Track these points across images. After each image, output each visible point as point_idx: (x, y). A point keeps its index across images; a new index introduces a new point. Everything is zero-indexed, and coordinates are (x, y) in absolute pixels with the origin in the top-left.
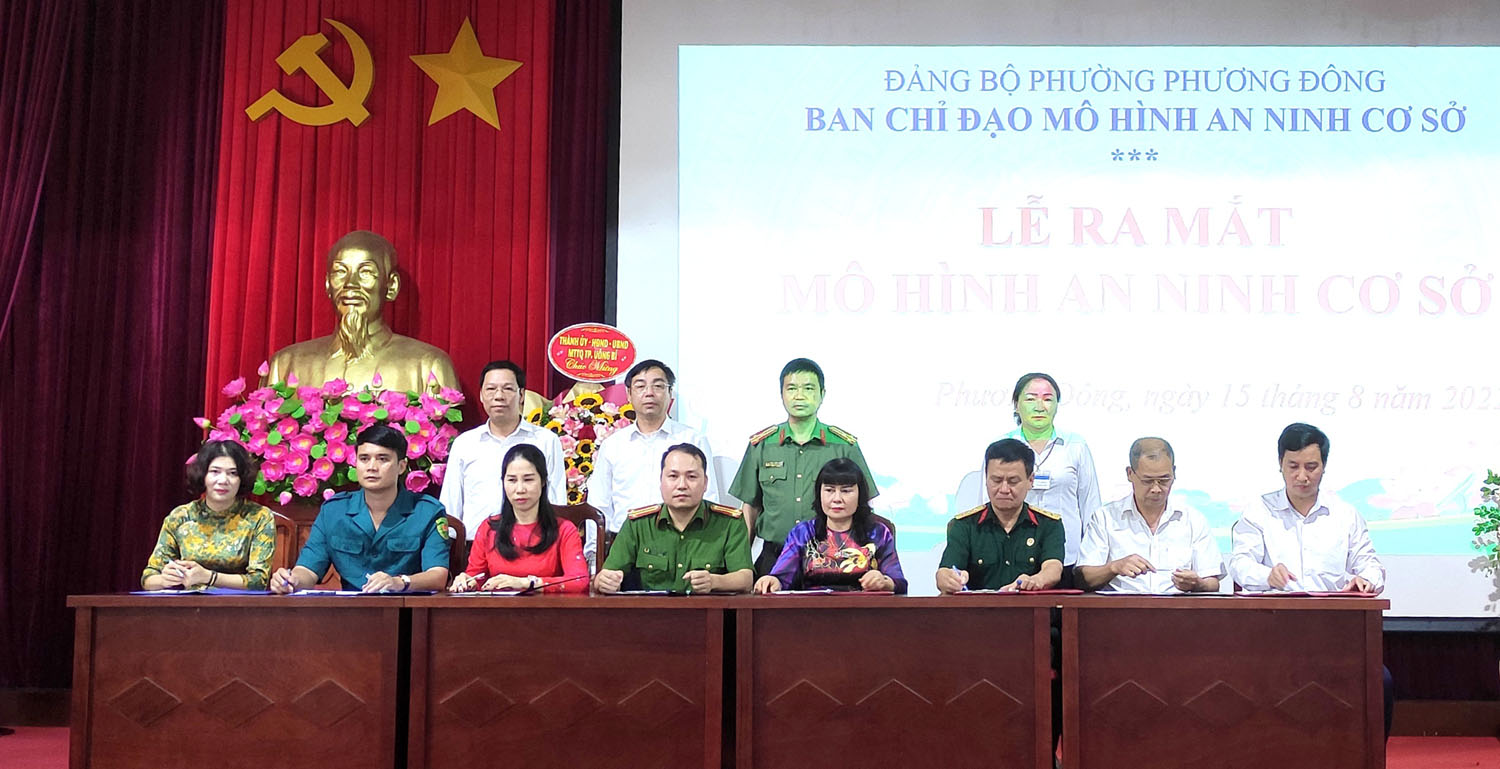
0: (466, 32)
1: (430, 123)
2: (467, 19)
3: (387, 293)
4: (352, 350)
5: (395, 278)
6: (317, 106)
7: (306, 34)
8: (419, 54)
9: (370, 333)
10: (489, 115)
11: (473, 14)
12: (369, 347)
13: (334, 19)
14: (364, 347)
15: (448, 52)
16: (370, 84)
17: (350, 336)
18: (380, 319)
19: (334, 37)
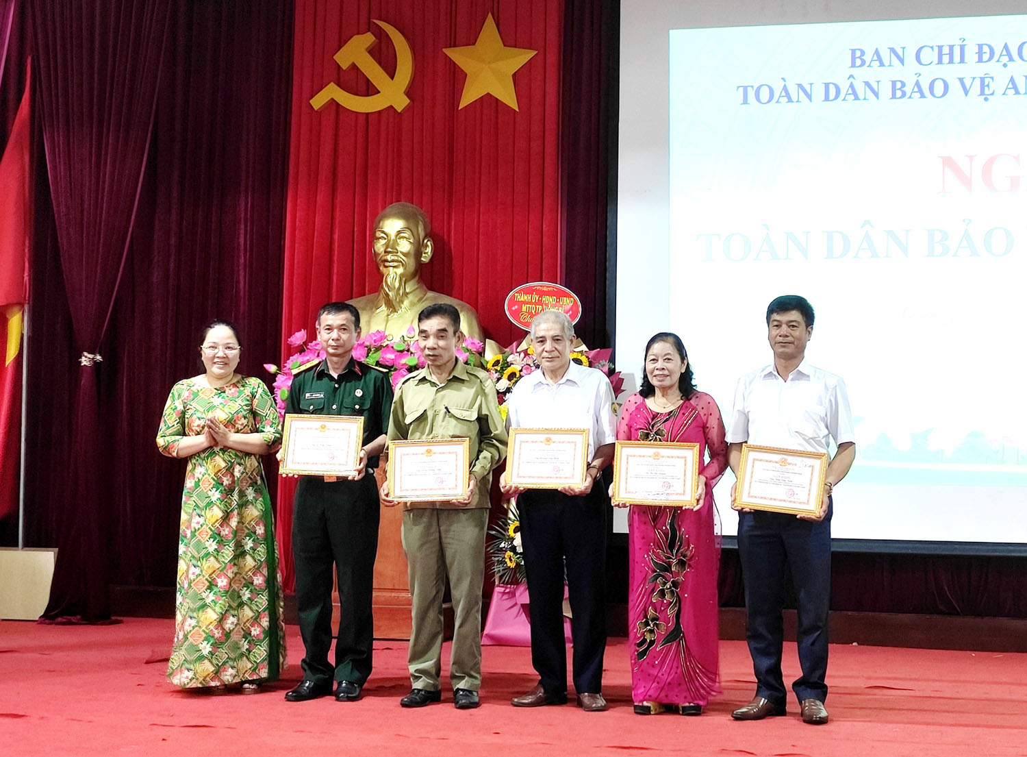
0: (489, 27)
1: (459, 109)
2: (490, 16)
3: (421, 256)
4: (392, 306)
5: (429, 243)
6: (368, 95)
7: (358, 34)
8: (450, 47)
9: (407, 290)
10: (509, 98)
11: (495, 11)
12: (406, 303)
13: (380, 20)
14: (403, 303)
15: (474, 44)
16: (410, 75)
17: (390, 294)
18: (417, 278)
19: (381, 35)
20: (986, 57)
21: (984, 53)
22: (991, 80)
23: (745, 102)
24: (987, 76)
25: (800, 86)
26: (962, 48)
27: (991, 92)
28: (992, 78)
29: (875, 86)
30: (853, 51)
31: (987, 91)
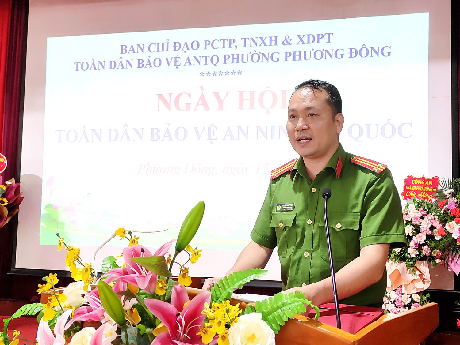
20: (177, 48)
21: (177, 46)
22: (179, 58)
23: (77, 70)
24: (178, 57)
25: (100, 62)
26: (168, 43)
27: (179, 64)
28: (180, 58)
29: (131, 62)
30: (122, 46)
31: (177, 64)
